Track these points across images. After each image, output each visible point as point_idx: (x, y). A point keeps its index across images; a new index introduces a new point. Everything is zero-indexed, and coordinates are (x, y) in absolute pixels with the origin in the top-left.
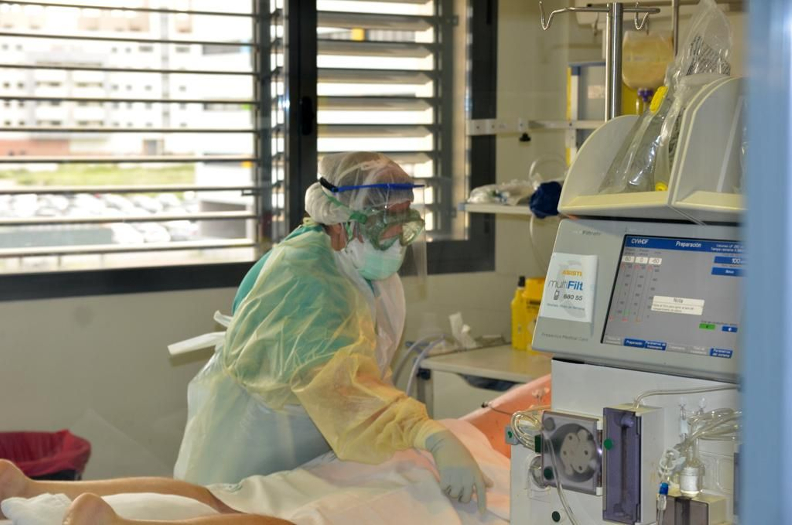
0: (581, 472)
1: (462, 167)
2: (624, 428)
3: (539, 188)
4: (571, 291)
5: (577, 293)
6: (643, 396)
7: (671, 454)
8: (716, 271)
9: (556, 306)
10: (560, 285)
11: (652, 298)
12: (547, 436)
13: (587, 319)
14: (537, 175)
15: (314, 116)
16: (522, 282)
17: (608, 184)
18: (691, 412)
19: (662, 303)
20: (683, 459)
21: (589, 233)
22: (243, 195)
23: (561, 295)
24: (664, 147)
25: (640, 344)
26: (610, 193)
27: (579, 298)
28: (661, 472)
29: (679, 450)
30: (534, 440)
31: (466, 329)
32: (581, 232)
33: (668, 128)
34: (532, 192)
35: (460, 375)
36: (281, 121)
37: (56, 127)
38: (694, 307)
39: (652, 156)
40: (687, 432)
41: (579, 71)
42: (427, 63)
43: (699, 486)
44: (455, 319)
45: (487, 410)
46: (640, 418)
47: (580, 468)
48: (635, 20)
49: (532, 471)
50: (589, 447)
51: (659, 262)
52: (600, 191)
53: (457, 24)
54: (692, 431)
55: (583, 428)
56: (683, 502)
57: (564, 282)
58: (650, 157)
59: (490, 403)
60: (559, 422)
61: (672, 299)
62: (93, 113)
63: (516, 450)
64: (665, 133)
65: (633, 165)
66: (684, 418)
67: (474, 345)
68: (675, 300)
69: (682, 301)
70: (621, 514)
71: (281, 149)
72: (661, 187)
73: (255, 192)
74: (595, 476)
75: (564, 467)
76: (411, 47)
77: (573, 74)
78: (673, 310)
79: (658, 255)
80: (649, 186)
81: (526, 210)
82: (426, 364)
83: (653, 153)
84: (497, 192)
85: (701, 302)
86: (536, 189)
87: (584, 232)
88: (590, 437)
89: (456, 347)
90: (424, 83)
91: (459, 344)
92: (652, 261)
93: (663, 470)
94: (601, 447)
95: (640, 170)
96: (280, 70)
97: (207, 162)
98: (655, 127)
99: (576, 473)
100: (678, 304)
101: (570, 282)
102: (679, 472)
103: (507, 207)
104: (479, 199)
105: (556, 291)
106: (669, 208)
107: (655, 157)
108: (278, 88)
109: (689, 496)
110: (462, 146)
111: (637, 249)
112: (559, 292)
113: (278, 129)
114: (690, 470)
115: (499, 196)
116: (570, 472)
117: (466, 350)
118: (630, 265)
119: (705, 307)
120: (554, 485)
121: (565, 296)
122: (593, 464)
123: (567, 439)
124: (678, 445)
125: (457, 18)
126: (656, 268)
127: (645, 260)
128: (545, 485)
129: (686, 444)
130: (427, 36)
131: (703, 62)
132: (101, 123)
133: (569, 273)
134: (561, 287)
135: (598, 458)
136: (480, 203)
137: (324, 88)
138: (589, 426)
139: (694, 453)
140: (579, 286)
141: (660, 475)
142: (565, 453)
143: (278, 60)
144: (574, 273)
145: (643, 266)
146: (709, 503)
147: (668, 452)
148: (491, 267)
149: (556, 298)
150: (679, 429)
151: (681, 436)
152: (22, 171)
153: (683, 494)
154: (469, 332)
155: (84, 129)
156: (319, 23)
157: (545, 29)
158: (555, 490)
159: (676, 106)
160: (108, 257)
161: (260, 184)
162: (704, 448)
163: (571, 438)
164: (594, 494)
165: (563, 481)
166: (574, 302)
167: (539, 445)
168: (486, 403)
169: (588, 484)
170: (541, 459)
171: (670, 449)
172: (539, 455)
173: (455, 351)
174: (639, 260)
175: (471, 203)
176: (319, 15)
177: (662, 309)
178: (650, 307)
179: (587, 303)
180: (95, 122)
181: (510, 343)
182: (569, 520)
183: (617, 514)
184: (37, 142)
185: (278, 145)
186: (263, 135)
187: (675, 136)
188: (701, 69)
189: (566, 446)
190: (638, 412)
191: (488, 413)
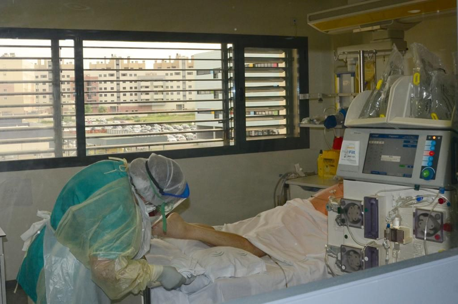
0: (356, 220)
1: (297, 111)
2: (372, 204)
3: (327, 118)
4: (350, 154)
5: (353, 155)
6: (379, 192)
7: (390, 213)
8: (404, 146)
9: (345, 160)
10: (346, 152)
11: (381, 156)
12: (342, 207)
13: (357, 164)
14: (326, 113)
15: (244, 94)
16: (321, 152)
17: (362, 115)
18: (397, 198)
19: (385, 158)
20: (395, 215)
21: (356, 133)
22: (219, 123)
23: (347, 156)
24: (383, 101)
25: (377, 173)
26: (363, 118)
27: (354, 157)
28: (387, 219)
29: (393, 211)
30: (337, 209)
31: (301, 169)
32: (353, 133)
33: (384, 94)
34: (325, 119)
35: (300, 186)
36: (232, 96)
37: (147, 101)
38: (397, 159)
39: (378, 104)
40: (395, 205)
41: (339, 76)
42: (283, 74)
43: (400, 225)
44: (297, 165)
45: (313, 198)
46: (378, 200)
47: (355, 219)
48: (368, 56)
49: (336, 220)
50: (358, 211)
51: (383, 143)
52: (359, 118)
53: (294, 60)
54: (397, 204)
55: (356, 204)
56: (394, 231)
57: (348, 151)
58: (377, 105)
59: (314, 195)
60: (347, 202)
61: (388, 156)
62: (160, 96)
63: (330, 213)
64: (383, 96)
65: (371, 108)
66: (394, 200)
67: (304, 175)
68: (390, 157)
69: (392, 157)
70: (371, 235)
71: (232, 106)
72: (382, 116)
73: (223, 121)
74: (361, 221)
75: (349, 218)
76: (277, 69)
77: (337, 77)
78: (389, 160)
79: (383, 140)
80: (377, 115)
81: (322, 126)
82: (287, 182)
83: (378, 103)
84: (312, 119)
85: (400, 157)
86: (326, 118)
87: (355, 133)
88: (359, 208)
89: (298, 175)
90: (282, 82)
91: (299, 175)
92: (380, 143)
93: (388, 219)
94: (363, 212)
95: (374, 110)
96: (232, 78)
97: (199, 112)
98: (379, 94)
99: (353, 221)
100: (390, 158)
101: (350, 151)
102: (393, 220)
103: (316, 125)
104: (305, 122)
105: (345, 154)
106: (387, 124)
107: (379, 105)
108: (231, 85)
109: (396, 228)
110: (297, 103)
111: (375, 139)
112: (346, 155)
113: (231, 99)
114: (397, 219)
115: (313, 121)
116: (351, 220)
117: (301, 177)
118: (372, 144)
119: (401, 159)
120: (346, 225)
121: (348, 156)
122: (360, 217)
123: (350, 208)
124: (393, 210)
125: (293, 58)
126: (382, 145)
127: (378, 142)
128: (341, 225)
129: (396, 209)
130: (282, 65)
131: (394, 70)
132: (163, 99)
133: (349, 148)
134: (347, 153)
135: (362, 215)
136: (305, 124)
137: (247, 84)
138: (358, 204)
139: (398, 213)
140: (353, 152)
141: (386, 221)
142: (349, 214)
143: (231, 75)
144: (351, 148)
145: (377, 145)
146: (404, 231)
147: (389, 212)
148: (308, 147)
149: (345, 157)
150: (392, 204)
151: (393, 206)
152: (136, 117)
153: (394, 227)
154: (302, 171)
155: (157, 101)
156: (245, 62)
157: (335, 60)
158: (345, 227)
159: (387, 86)
160: (166, 146)
161: (225, 119)
162: (401, 210)
163: (352, 208)
164: (361, 228)
165: (349, 224)
166: (352, 158)
167: (340, 211)
168: (313, 195)
169: (358, 225)
170: (341, 215)
171: (390, 211)
172: (340, 214)
173: (298, 177)
174: (375, 142)
175: (302, 124)
176: (245, 59)
177: (385, 160)
178: (380, 159)
179: (357, 159)
180: (160, 99)
181: (317, 174)
182: (351, 238)
183: (369, 235)
184: (141, 107)
185: (231, 105)
186: (226, 101)
187: (387, 97)
188: (393, 73)
189: (350, 211)
190: (377, 198)
191: (314, 199)
